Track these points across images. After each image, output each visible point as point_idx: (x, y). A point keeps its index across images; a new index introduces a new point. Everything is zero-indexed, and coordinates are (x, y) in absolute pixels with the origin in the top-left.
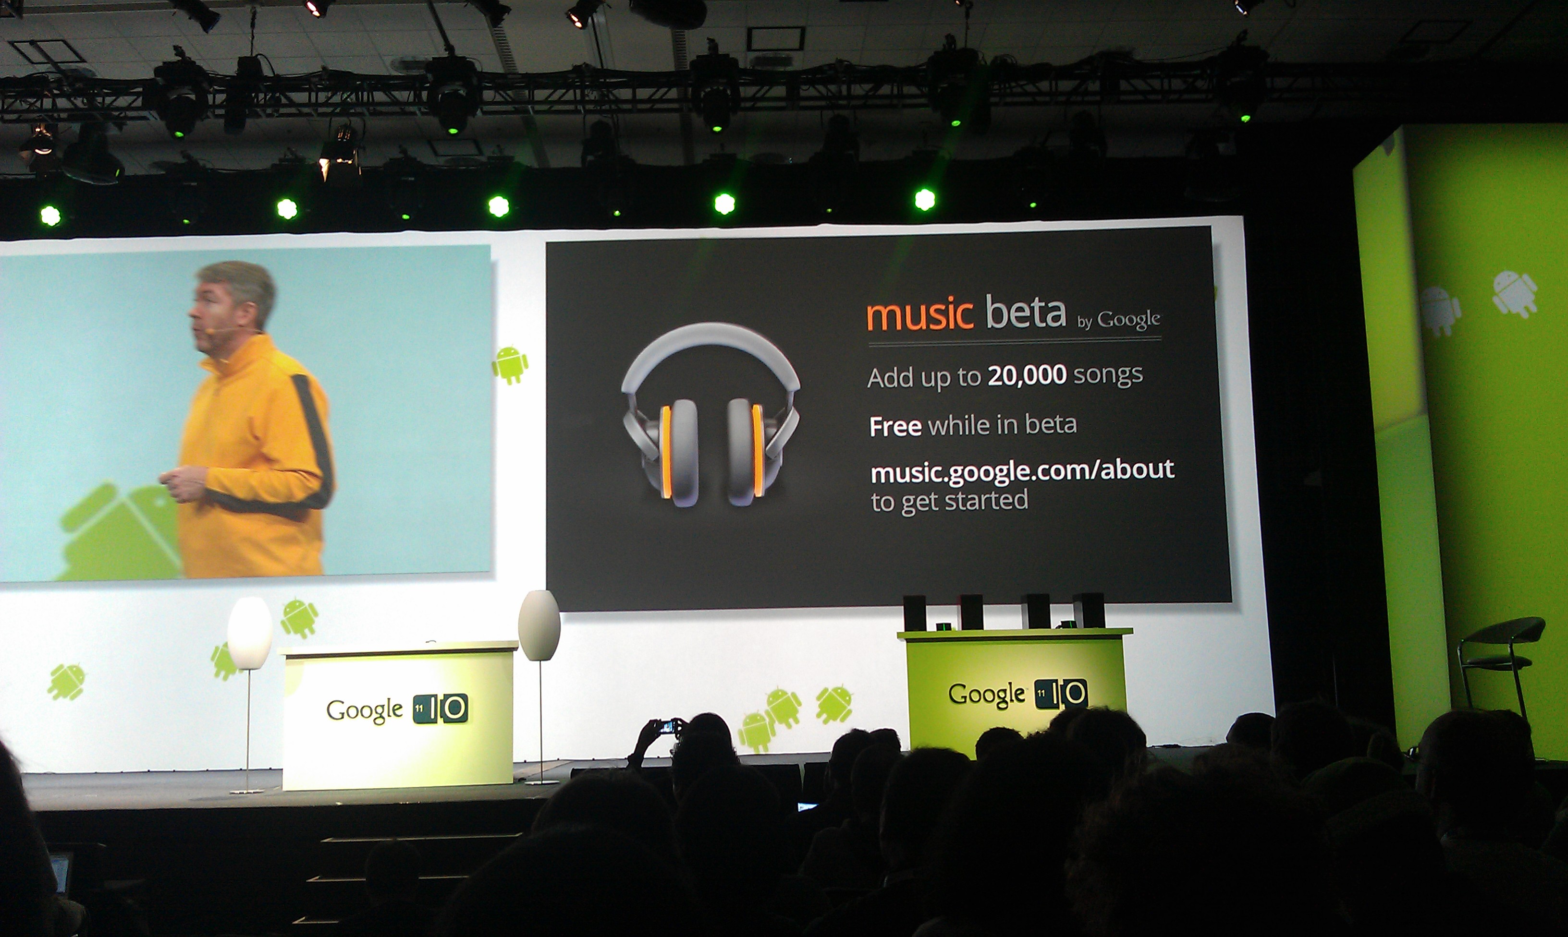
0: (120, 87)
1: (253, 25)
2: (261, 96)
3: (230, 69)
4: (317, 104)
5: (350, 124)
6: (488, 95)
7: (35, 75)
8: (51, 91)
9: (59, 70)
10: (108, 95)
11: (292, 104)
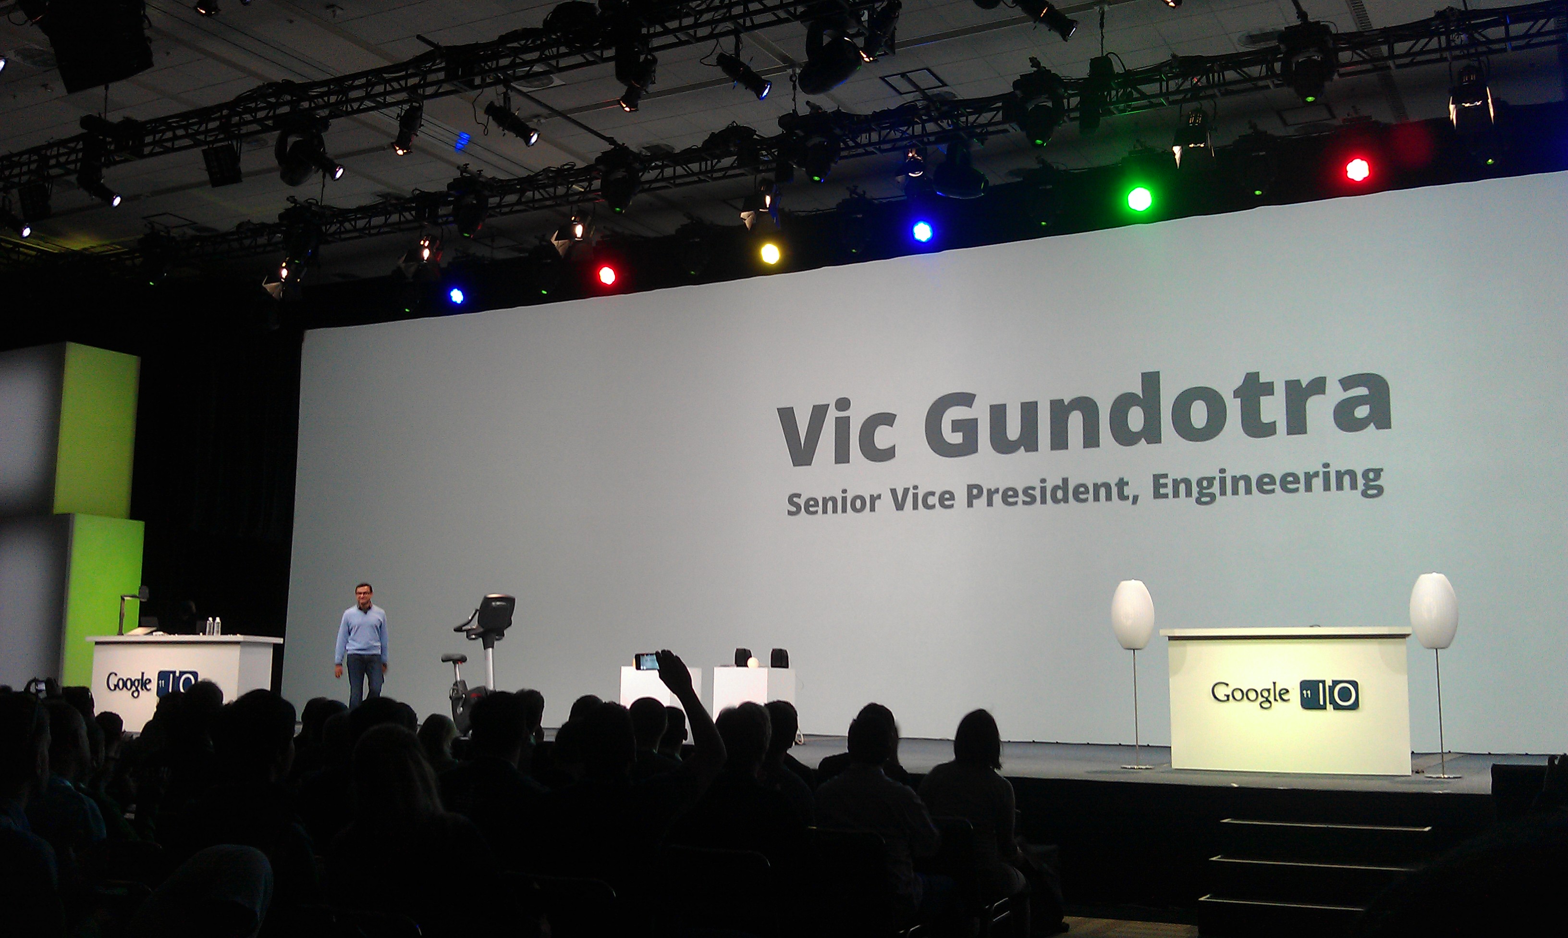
0: (981, 105)
1: (1102, 26)
2: (1114, 93)
3: (1082, 71)
4: (1168, 93)
5: (1201, 108)
6: (1345, 56)
7: (905, 105)
8: (921, 119)
9: (926, 97)
10: (971, 114)
11: (1143, 96)
